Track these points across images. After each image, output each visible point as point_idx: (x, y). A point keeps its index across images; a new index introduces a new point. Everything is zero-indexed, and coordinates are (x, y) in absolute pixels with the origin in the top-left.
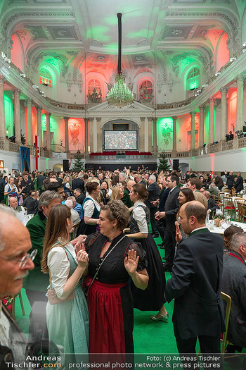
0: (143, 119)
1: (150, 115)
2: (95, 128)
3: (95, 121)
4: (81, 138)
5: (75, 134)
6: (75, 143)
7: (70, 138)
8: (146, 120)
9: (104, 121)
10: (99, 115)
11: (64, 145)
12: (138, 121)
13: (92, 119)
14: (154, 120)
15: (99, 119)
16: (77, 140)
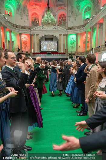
0: (60, 35)
1: (64, 33)
2: (36, 39)
3: (36, 36)
4: (28, 45)
6: (25, 48)
8: (62, 35)
9: (40, 36)
10: (37, 32)
12: (58, 36)
13: (34, 35)
14: (66, 35)
15: (37, 35)
16: (27, 46)
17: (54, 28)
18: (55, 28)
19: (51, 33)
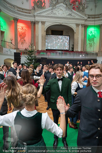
0: (78, 25)
1: (83, 22)
2: (40, 30)
3: (40, 24)
4: (28, 39)
5: (23, 35)
6: (22, 43)
7: (19, 38)
8: (80, 26)
9: (48, 25)
10: (44, 19)
11: (13, 43)
12: (73, 27)
13: (38, 22)
14: (86, 27)
15: (43, 23)
16: (25, 40)
17: (68, 14)
18: (70, 15)
19: (63, 22)
